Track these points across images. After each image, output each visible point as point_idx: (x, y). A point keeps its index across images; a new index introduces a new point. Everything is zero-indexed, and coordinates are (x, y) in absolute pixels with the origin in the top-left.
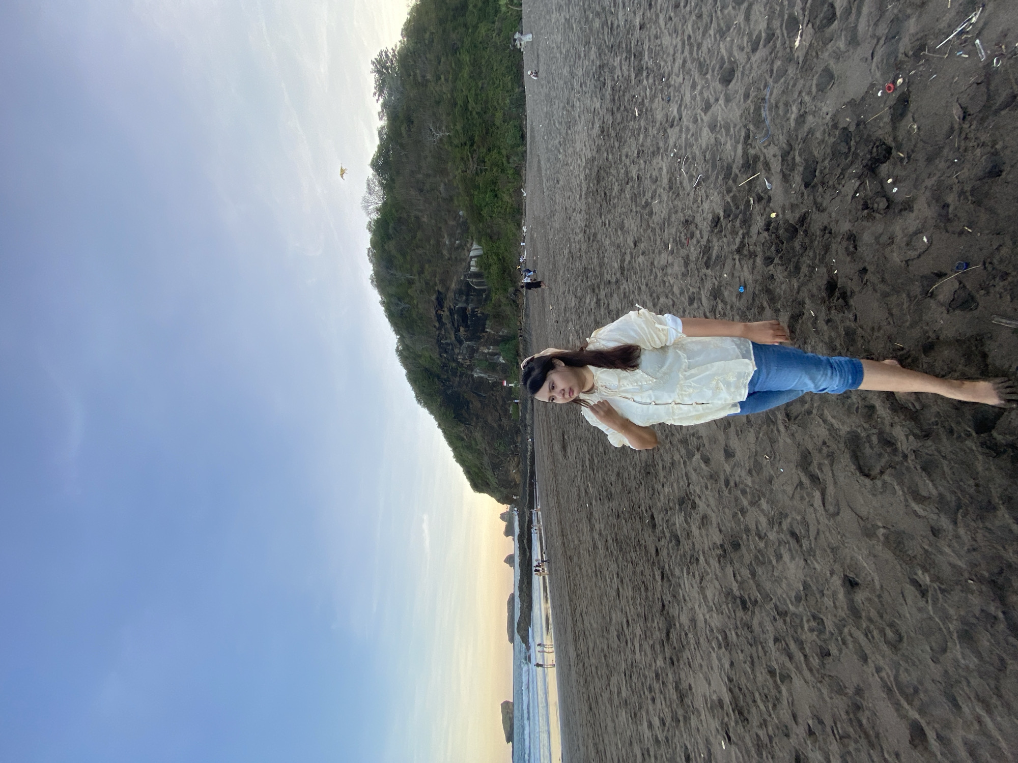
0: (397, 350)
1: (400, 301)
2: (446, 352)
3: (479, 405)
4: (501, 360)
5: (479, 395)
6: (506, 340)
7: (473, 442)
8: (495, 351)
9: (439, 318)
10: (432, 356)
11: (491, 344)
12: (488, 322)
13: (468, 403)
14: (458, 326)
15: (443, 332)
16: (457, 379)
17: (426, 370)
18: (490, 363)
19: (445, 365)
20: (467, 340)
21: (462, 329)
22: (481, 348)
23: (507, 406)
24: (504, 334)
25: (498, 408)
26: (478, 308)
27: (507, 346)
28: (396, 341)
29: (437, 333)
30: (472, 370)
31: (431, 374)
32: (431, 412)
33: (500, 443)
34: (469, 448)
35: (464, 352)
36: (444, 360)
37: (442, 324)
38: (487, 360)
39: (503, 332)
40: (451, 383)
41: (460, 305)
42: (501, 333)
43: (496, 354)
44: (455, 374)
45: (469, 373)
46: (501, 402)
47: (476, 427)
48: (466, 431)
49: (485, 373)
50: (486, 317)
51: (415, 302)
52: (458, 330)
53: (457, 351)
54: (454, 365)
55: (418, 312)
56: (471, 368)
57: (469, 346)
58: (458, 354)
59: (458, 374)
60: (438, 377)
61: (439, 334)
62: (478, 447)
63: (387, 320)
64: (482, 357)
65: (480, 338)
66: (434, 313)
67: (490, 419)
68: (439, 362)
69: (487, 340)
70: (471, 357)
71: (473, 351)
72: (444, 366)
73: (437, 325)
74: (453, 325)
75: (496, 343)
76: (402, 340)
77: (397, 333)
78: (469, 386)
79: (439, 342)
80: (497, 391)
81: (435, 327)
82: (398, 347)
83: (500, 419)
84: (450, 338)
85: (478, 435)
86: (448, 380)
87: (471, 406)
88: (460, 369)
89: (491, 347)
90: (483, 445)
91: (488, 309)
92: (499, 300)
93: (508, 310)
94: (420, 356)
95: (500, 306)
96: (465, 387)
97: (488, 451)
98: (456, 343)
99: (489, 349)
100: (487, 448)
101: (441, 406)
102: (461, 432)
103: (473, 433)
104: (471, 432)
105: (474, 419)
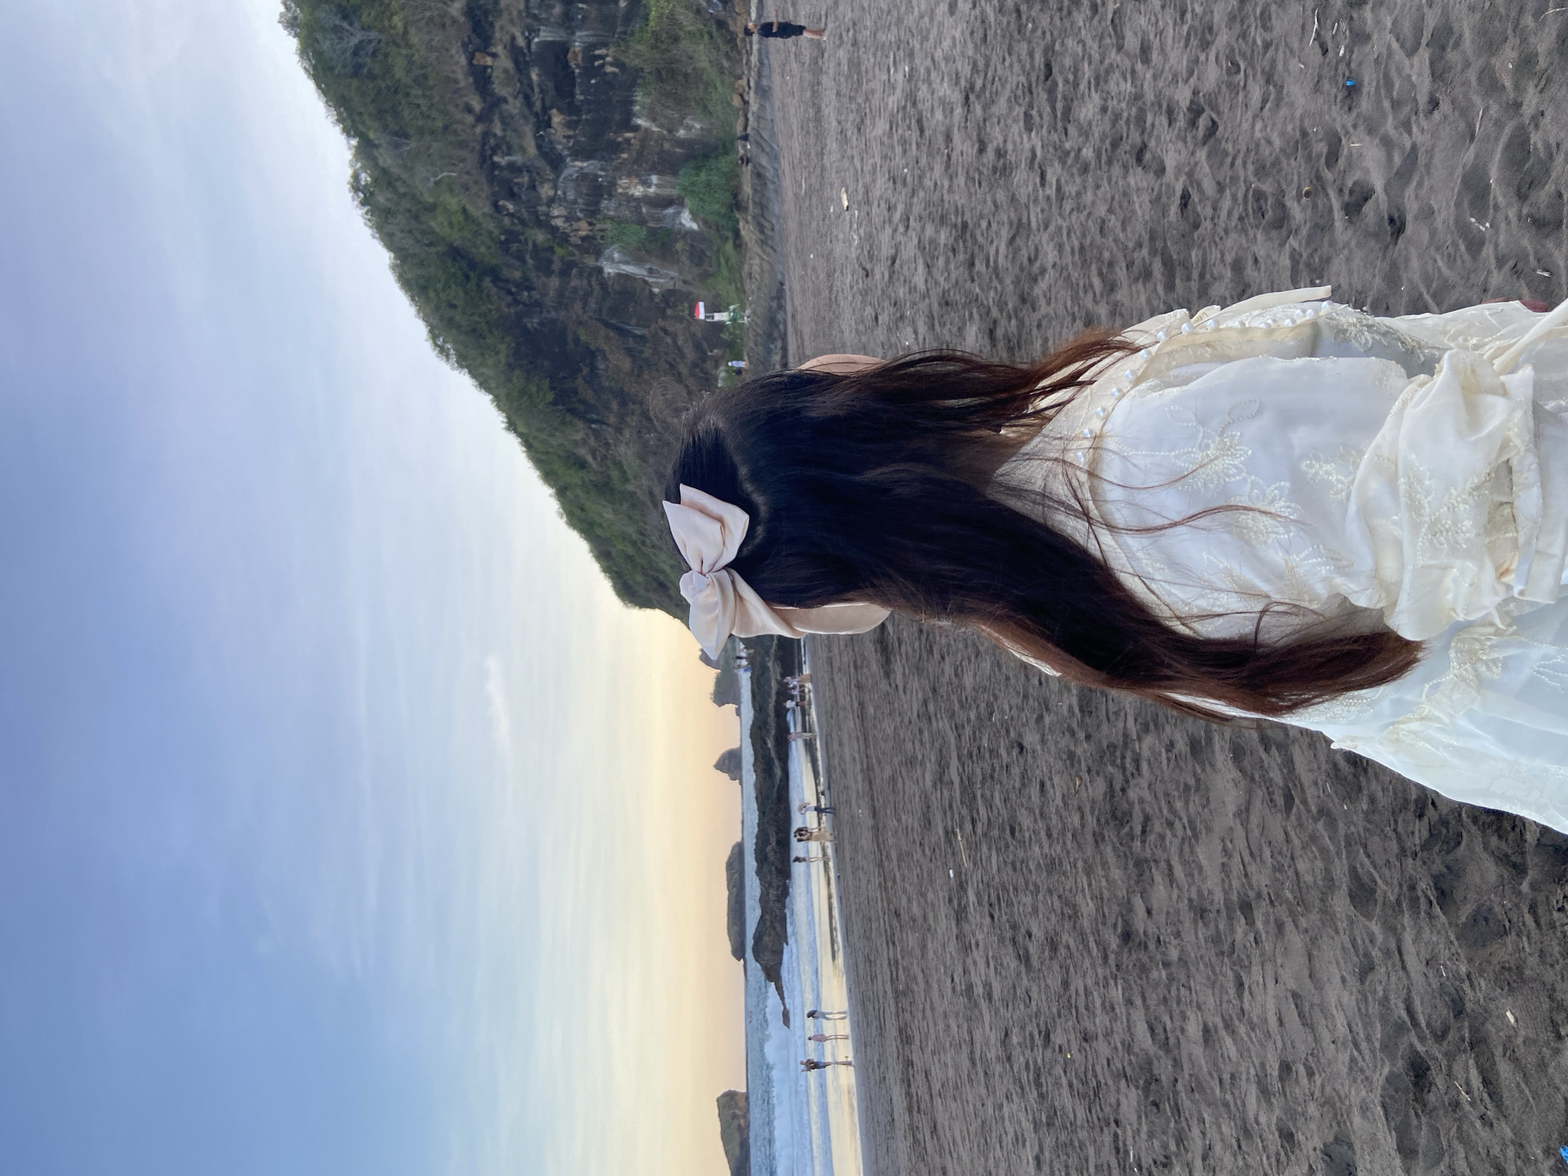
0: (356, 186)
1: (345, 17)
2: (512, 196)
3: (626, 364)
4: (687, 221)
5: (622, 333)
6: (700, 154)
7: (615, 474)
8: (667, 192)
9: (482, 79)
10: (470, 208)
11: (654, 169)
12: (639, 96)
13: (591, 355)
14: (545, 110)
15: (498, 129)
16: (554, 282)
17: (455, 253)
18: (653, 232)
19: (512, 236)
20: (579, 153)
21: (557, 119)
22: (624, 181)
23: (709, 365)
24: (693, 135)
25: (684, 371)
26: (605, 45)
27: (703, 176)
28: (349, 155)
29: (479, 129)
30: (598, 254)
31: (472, 265)
32: (484, 384)
34: (604, 488)
35: (571, 196)
36: (507, 221)
37: (493, 103)
38: (642, 222)
39: (689, 128)
40: (536, 295)
41: (545, 35)
42: (682, 133)
43: (669, 202)
44: (545, 267)
45: (590, 261)
46: (690, 354)
47: (619, 430)
48: (592, 441)
49: (638, 261)
50: (632, 78)
51: (397, 21)
52: (543, 123)
53: (546, 191)
54: (540, 237)
55: (409, 59)
56: (593, 246)
57: (583, 176)
58: (551, 201)
59: (556, 266)
60: (497, 278)
61: (486, 135)
62: (630, 487)
63: (311, 85)
64: (626, 213)
65: (616, 148)
66: (463, 60)
68: (491, 225)
69: (640, 154)
70: (593, 212)
71: (597, 192)
72: (509, 241)
73: (477, 104)
74: (527, 99)
75: (667, 165)
76: (365, 151)
77: (347, 131)
78: (593, 305)
79: (485, 160)
80: (681, 319)
81: (469, 109)
82: (356, 177)
84: (523, 150)
85: (626, 451)
86: (526, 285)
87: (601, 365)
88: (559, 251)
89: (654, 179)
90: (644, 482)
91: (639, 52)
92: (672, 17)
93: (702, 56)
94: (432, 208)
95: (676, 39)
96: (578, 306)
98: (541, 163)
99: (646, 184)
101: (510, 367)
102: (576, 443)
103: (612, 447)
104: (607, 444)
105: (614, 405)
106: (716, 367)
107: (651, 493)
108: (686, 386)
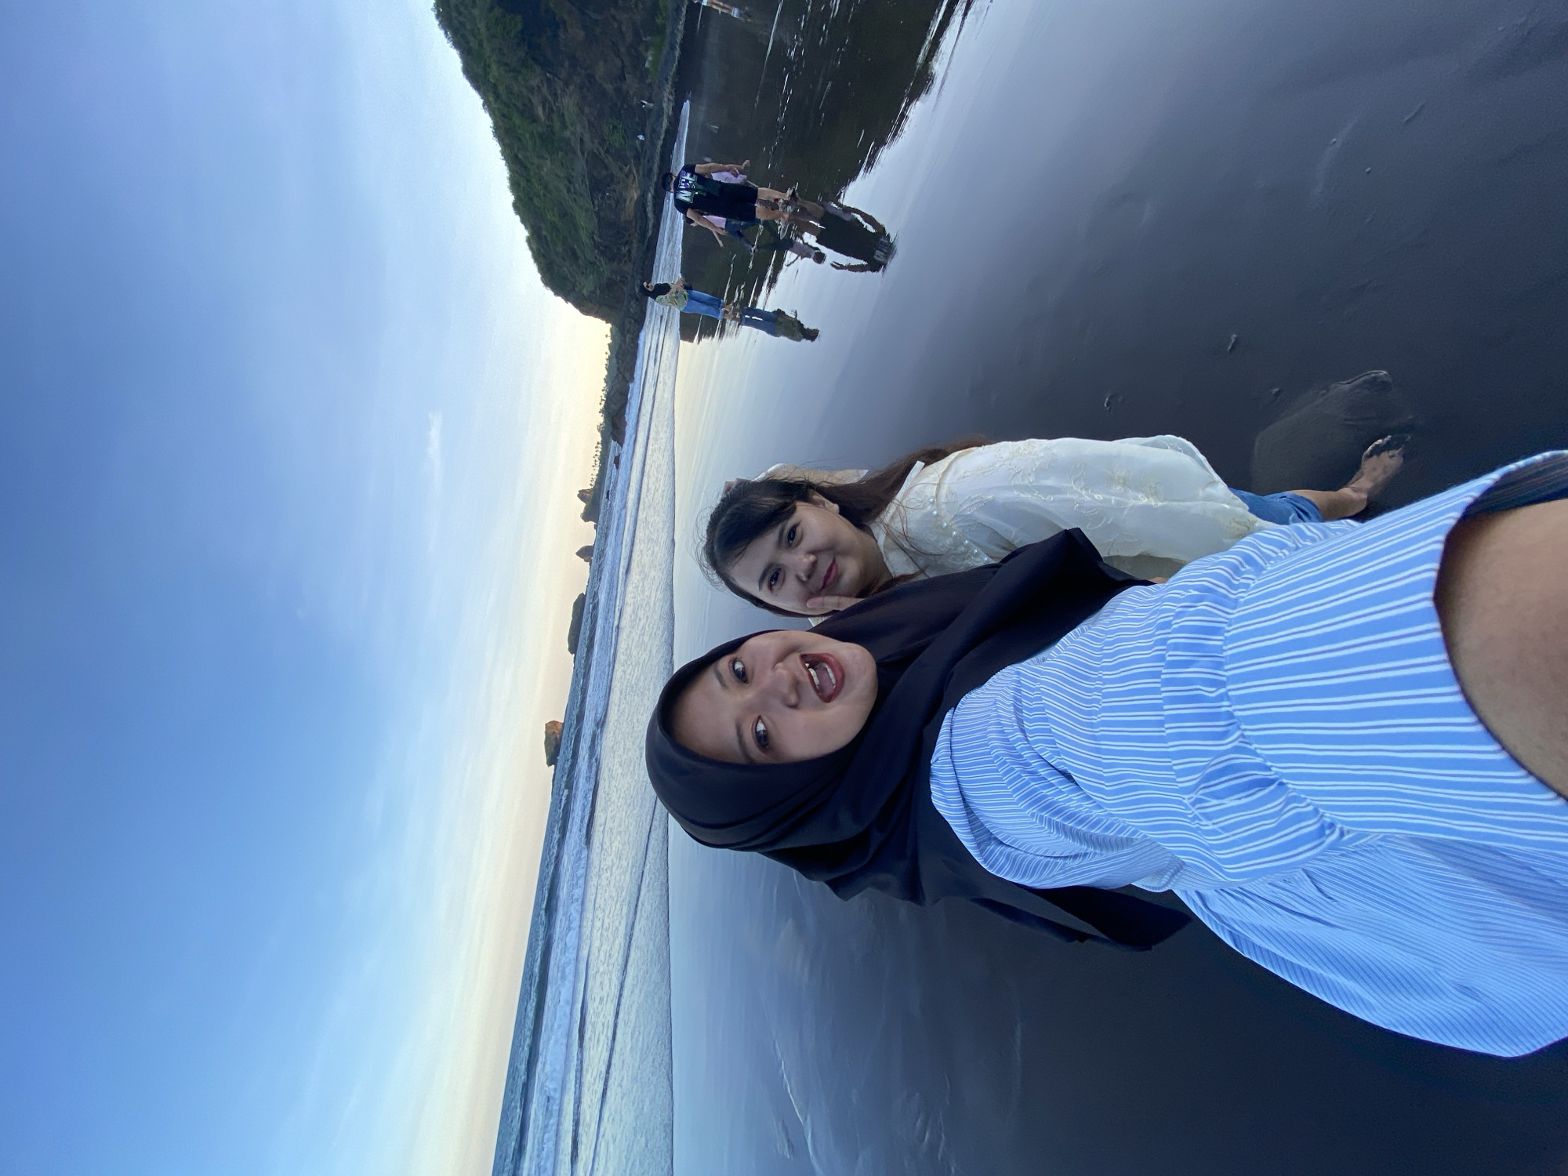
3: (581, 35)
7: (557, 125)
13: (556, 23)
23: (641, 48)
25: (623, 50)
33: (615, 127)
34: (549, 141)
46: (629, 38)
47: (567, 84)
48: (545, 90)
62: (567, 134)
67: (600, 70)
83: (623, 78)
85: (569, 103)
87: (562, 35)
90: (579, 130)
97: (588, 145)
100: (587, 137)
102: (531, 90)
103: (559, 100)
104: (556, 95)
105: (567, 64)
106: (647, 50)
107: (581, 140)
108: (622, 61)
